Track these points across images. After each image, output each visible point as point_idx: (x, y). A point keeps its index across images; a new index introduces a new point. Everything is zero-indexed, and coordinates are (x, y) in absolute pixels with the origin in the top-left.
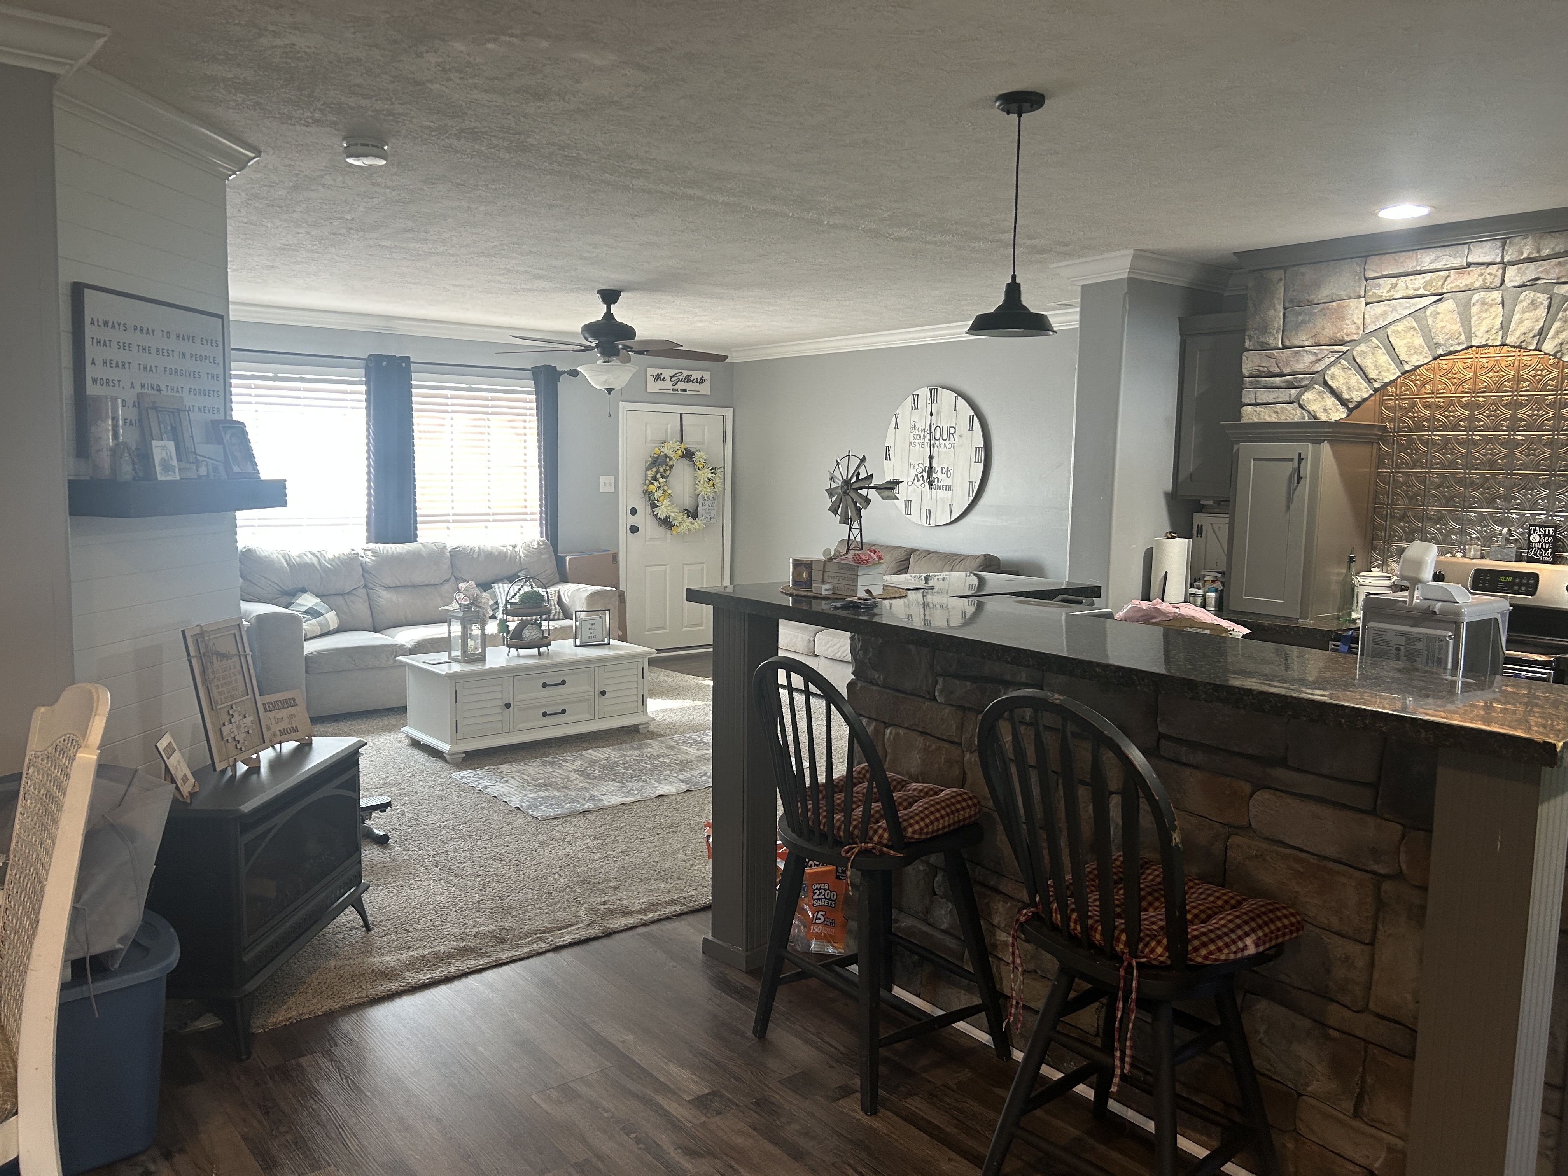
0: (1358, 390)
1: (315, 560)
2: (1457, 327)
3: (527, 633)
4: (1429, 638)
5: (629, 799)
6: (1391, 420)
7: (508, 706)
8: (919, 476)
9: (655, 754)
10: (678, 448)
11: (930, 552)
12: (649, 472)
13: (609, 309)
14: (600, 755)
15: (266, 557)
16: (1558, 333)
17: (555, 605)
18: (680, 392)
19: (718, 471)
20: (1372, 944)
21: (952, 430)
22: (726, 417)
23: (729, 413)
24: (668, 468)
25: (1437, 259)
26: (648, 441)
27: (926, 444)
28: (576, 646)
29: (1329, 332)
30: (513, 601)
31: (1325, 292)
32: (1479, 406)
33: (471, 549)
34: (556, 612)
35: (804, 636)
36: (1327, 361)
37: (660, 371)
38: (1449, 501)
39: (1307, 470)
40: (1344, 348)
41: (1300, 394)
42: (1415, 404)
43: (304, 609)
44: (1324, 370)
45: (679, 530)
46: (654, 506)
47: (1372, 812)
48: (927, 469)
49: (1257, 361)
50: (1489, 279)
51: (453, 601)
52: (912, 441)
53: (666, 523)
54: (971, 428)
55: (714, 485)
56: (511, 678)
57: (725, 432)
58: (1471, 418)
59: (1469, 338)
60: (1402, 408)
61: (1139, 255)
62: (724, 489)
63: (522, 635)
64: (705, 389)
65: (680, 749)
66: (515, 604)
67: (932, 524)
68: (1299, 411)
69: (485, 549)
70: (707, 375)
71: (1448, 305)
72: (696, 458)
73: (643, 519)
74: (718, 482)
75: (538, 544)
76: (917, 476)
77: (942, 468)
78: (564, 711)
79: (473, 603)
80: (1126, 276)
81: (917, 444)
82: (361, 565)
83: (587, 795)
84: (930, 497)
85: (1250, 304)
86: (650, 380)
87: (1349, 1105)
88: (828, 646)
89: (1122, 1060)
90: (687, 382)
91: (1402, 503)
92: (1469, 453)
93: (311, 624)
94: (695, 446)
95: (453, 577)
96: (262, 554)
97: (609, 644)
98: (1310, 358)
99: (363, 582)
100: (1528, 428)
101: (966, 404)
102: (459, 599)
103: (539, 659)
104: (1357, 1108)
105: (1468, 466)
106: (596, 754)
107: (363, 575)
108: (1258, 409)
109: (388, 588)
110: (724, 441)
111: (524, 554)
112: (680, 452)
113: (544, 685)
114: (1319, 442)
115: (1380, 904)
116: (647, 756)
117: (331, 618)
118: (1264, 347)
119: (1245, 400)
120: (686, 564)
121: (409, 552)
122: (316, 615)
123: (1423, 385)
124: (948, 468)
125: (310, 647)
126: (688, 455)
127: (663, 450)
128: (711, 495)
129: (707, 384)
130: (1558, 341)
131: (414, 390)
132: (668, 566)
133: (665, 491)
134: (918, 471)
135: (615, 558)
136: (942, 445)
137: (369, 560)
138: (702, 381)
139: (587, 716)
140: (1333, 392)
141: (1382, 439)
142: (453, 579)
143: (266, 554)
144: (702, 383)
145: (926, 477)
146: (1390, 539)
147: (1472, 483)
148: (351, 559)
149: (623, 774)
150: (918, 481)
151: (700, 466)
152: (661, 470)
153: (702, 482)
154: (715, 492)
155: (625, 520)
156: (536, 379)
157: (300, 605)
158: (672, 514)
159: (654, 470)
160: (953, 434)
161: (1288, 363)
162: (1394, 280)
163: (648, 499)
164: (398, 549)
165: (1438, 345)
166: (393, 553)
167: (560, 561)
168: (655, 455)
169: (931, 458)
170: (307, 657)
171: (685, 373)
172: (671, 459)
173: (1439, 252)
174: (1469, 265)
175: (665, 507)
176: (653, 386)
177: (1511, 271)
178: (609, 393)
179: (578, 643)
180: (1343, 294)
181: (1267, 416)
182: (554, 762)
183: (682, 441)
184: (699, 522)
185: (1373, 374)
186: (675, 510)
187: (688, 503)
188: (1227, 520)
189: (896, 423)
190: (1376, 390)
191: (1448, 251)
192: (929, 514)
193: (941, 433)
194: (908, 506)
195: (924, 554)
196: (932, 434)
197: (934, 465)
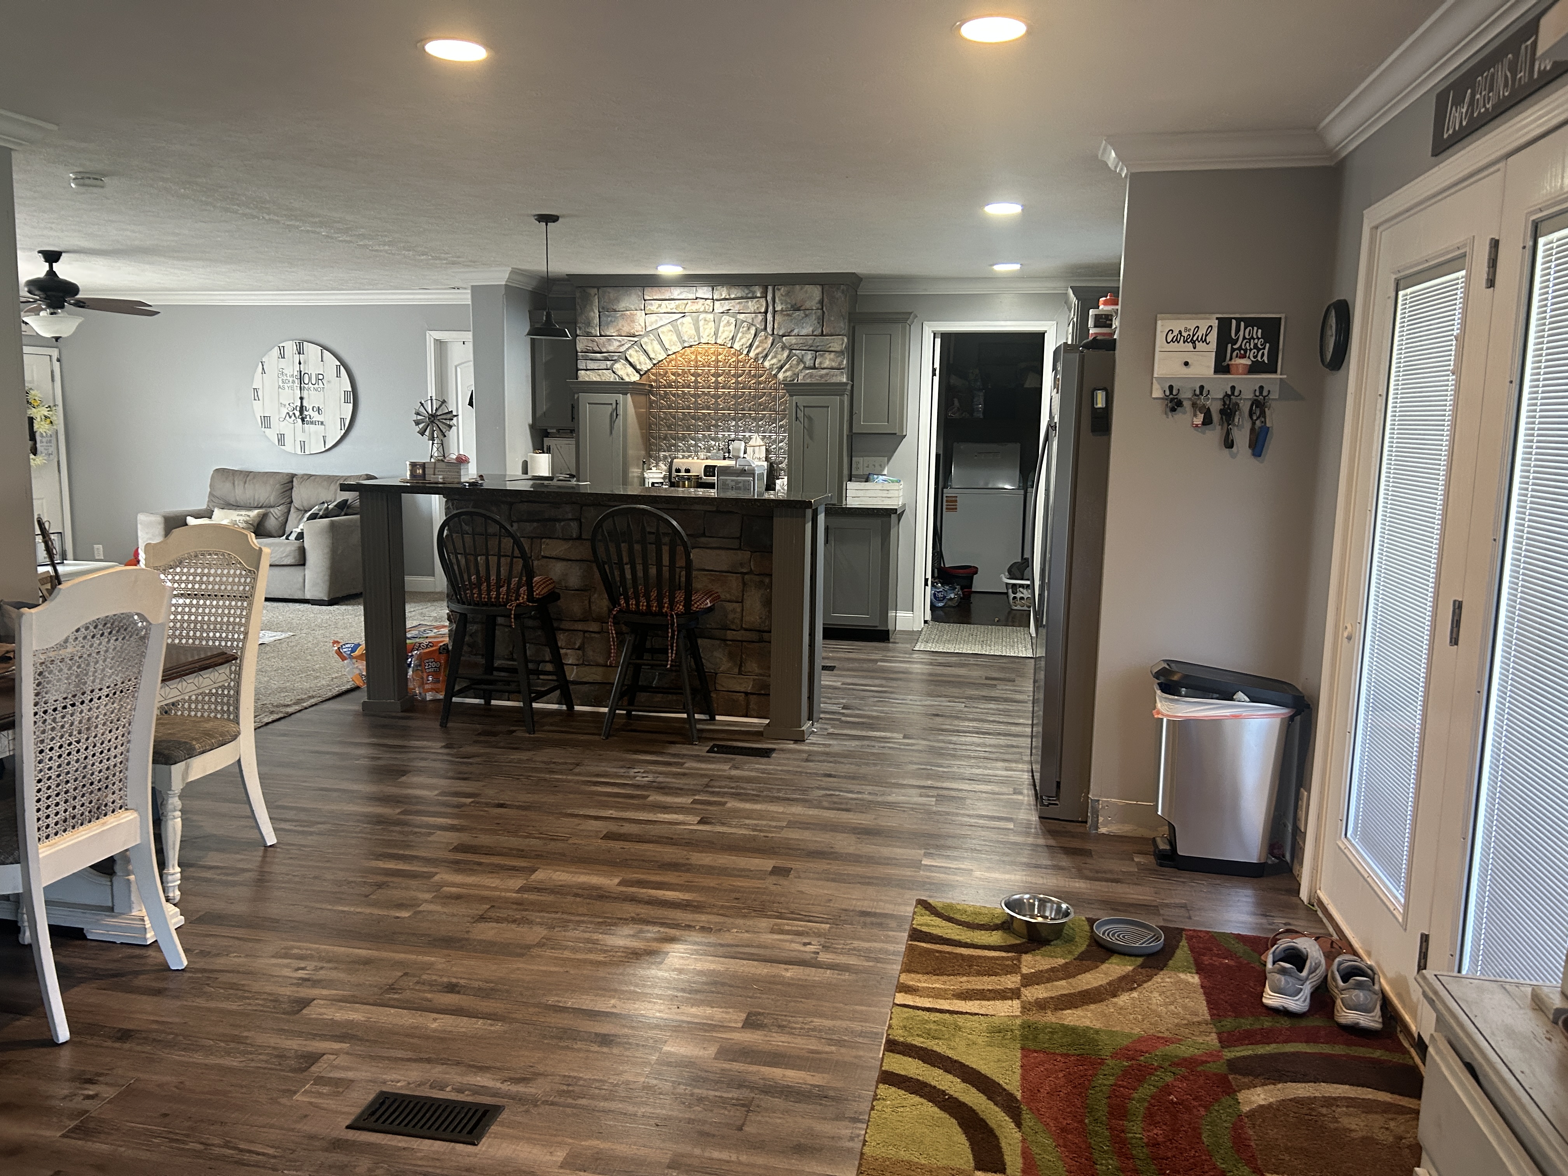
0: (645, 365)
2: (693, 332)
4: (744, 481)
6: (655, 381)
8: (291, 413)
11: (310, 476)
13: (51, 267)
16: (740, 339)
19: (54, 409)
20: (742, 602)
21: (321, 377)
23: (54, 353)
25: (681, 293)
27: (295, 387)
29: (626, 329)
31: (622, 305)
32: (699, 375)
36: (627, 346)
38: (688, 429)
39: (621, 411)
40: (635, 339)
41: (613, 365)
42: (667, 372)
44: (625, 351)
47: (740, 549)
48: (298, 408)
49: (585, 343)
50: (707, 307)
52: (282, 385)
54: (338, 375)
55: (51, 422)
57: (52, 372)
58: (696, 382)
59: (699, 339)
60: (660, 374)
61: (514, 272)
62: (58, 426)
67: (308, 453)
68: (613, 375)
71: (688, 319)
72: (29, 395)
74: (54, 420)
76: (288, 413)
77: (314, 407)
80: (504, 283)
81: (287, 388)
84: (303, 431)
85: (578, 307)
87: (736, 670)
89: (672, 653)
91: (664, 431)
92: (696, 401)
98: (617, 344)
100: (723, 388)
101: (332, 356)
104: (740, 669)
105: (696, 409)
108: (588, 372)
114: (626, 394)
115: (744, 584)
118: (589, 334)
119: (580, 367)
123: (670, 362)
124: (319, 407)
128: (49, 433)
130: (741, 343)
134: (290, 410)
136: (312, 389)
140: (631, 364)
141: (651, 392)
145: (297, 413)
146: (659, 451)
147: (699, 418)
150: (290, 417)
151: (34, 403)
153: (38, 419)
154: (53, 430)
160: (321, 380)
161: (604, 346)
162: (660, 302)
165: (684, 341)
169: (302, 398)
173: (682, 289)
174: (697, 298)
177: (717, 304)
180: (633, 307)
181: (593, 377)
184: (39, 458)
185: (652, 355)
188: (574, 442)
189: (263, 369)
190: (654, 365)
191: (686, 289)
192: (303, 445)
193: (310, 379)
194: (281, 439)
195: (306, 477)
196: (301, 379)
197: (304, 404)
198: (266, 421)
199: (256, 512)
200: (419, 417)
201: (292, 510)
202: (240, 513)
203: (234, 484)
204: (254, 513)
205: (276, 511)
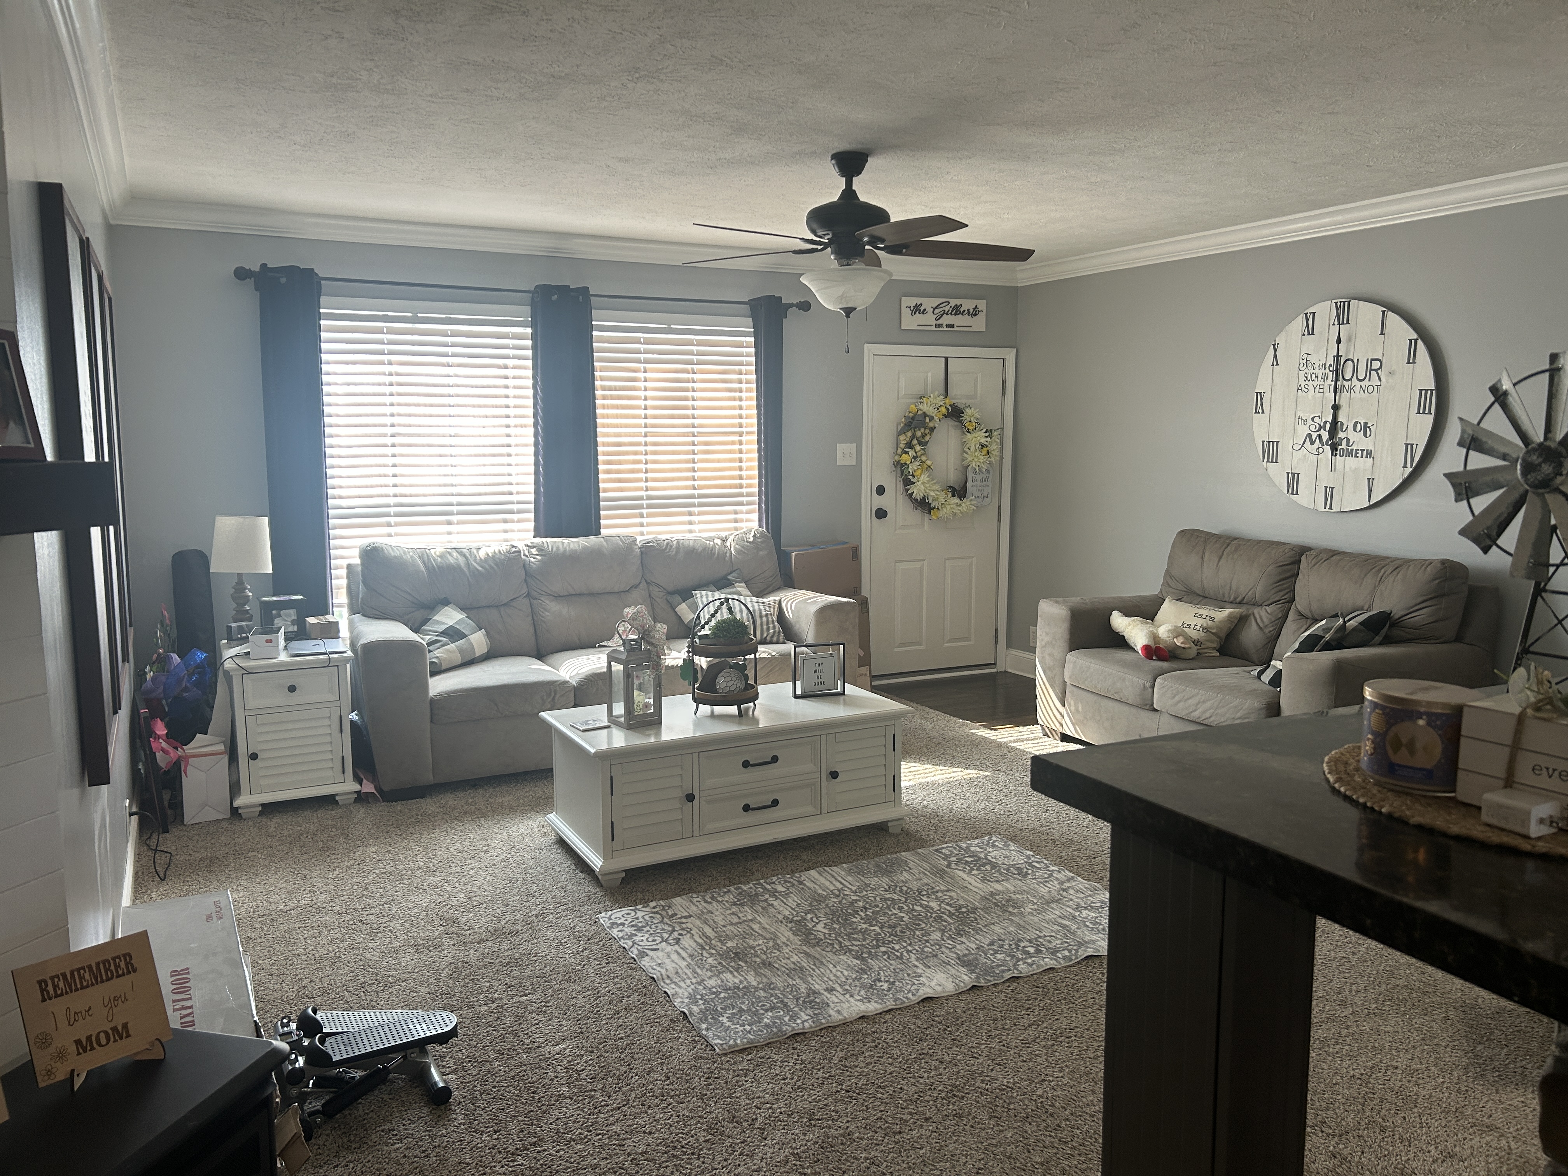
1: (461, 560)
3: (722, 682)
5: (872, 1007)
7: (690, 798)
8: (1314, 436)
9: (914, 885)
10: (941, 403)
11: (1333, 553)
12: (902, 438)
13: (849, 184)
14: (827, 883)
15: (395, 557)
17: (773, 621)
18: (945, 329)
19: (995, 433)
21: (1376, 365)
22: (1007, 363)
23: (1010, 355)
24: (927, 431)
26: (900, 396)
27: (1327, 388)
28: (796, 697)
30: (703, 633)
33: (668, 544)
34: (774, 632)
35: (1135, 679)
37: (918, 301)
43: (441, 628)
45: (941, 514)
46: (907, 482)
48: (1328, 426)
51: (613, 636)
52: (1303, 383)
53: (924, 505)
54: (1412, 358)
55: (988, 452)
56: (696, 756)
57: (1004, 382)
62: (1002, 458)
63: (715, 685)
64: (979, 324)
65: (952, 878)
66: (706, 636)
67: (1336, 508)
69: (686, 543)
70: (982, 305)
72: (965, 417)
73: (894, 500)
74: (994, 448)
75: (754, 536)
76: (1309, 436)
77: (1356, 423)
78: (775, 803)
79: (642, 638)
81: (1311, 388)
82: (524, 566)
83: (803, 988)
84: (1332, 468)
86: (906, 313)
88: (1177, 698)
90: (955, 314)
93: (448, 651)
94: (964, 401)
95: (643, 581)
96: (392, 554)
97: (843, 694)
99: (525, 590)
101: (1403, 322)
102: (624, 631)
103: (740, 724)
106: (822, 880)
107: (525, 580)
109: (557, 597)
110: (1003, 393)
111: (736, 550)
112: (943, 410)
113: (746, 764)
116: (901, 891)
117: (478, 640)
120: (948, 559)
121: (585, 548)
122: (456, 637)
124: (1366, 423)
125: (438, 685)
126: (955, 413)
127: (921, 407)
128: (985, 467)
129: (982, 317)
131: (595, 333)
132: (925, 562)
133: (923, 462)
134: (1313, 428)
135: (855, 553)
136: (1357, 389)
137: (534, 559)
138: (975, 313)
139: (810, 809)
142: (644, 583)
143: (397, 553)
144: (975, 315)
145: (1325, 436)
148: (510, 559)
149: (864, 932)
150: (1312, 443)
151: (971, 428)
152: (919, 434)
153: (972, 449)
154: (991, 463)
155: (869, 502)
156: (754, 316)
157: (438, 622)
158: (932, 493)
159: (909, 434)
160: (1376, 370)
163: (899, 472)
164: (572, 545)
166: (565, 550)
167: (783, 558)
168: (911, 415)
169: (1336, 408)
170: (433, 701)
171: (953, 302)
172: (931, 419)
175: (923, 483)
176: (910, 322)
178: (848, 316)
179: (799, 692)
182: (757, 895)
183: (946, 396)
184: (968, 504)
186: (937, 487)
187: (953, 477)
189: (1275, 356)
192: (1329, 493)
193: (1355, 370)
194: (1293, 481)
195: (1324, 556)
196: (1338, 371)
197: (1341, 418)
198: (1271, 450)
199: (1226, 612)
200: (1479, 461)
201: (1292, 615)
202: (1201, 612)
203: (1202, 558)
204: (1222, 614)
205: (1263, 613)
